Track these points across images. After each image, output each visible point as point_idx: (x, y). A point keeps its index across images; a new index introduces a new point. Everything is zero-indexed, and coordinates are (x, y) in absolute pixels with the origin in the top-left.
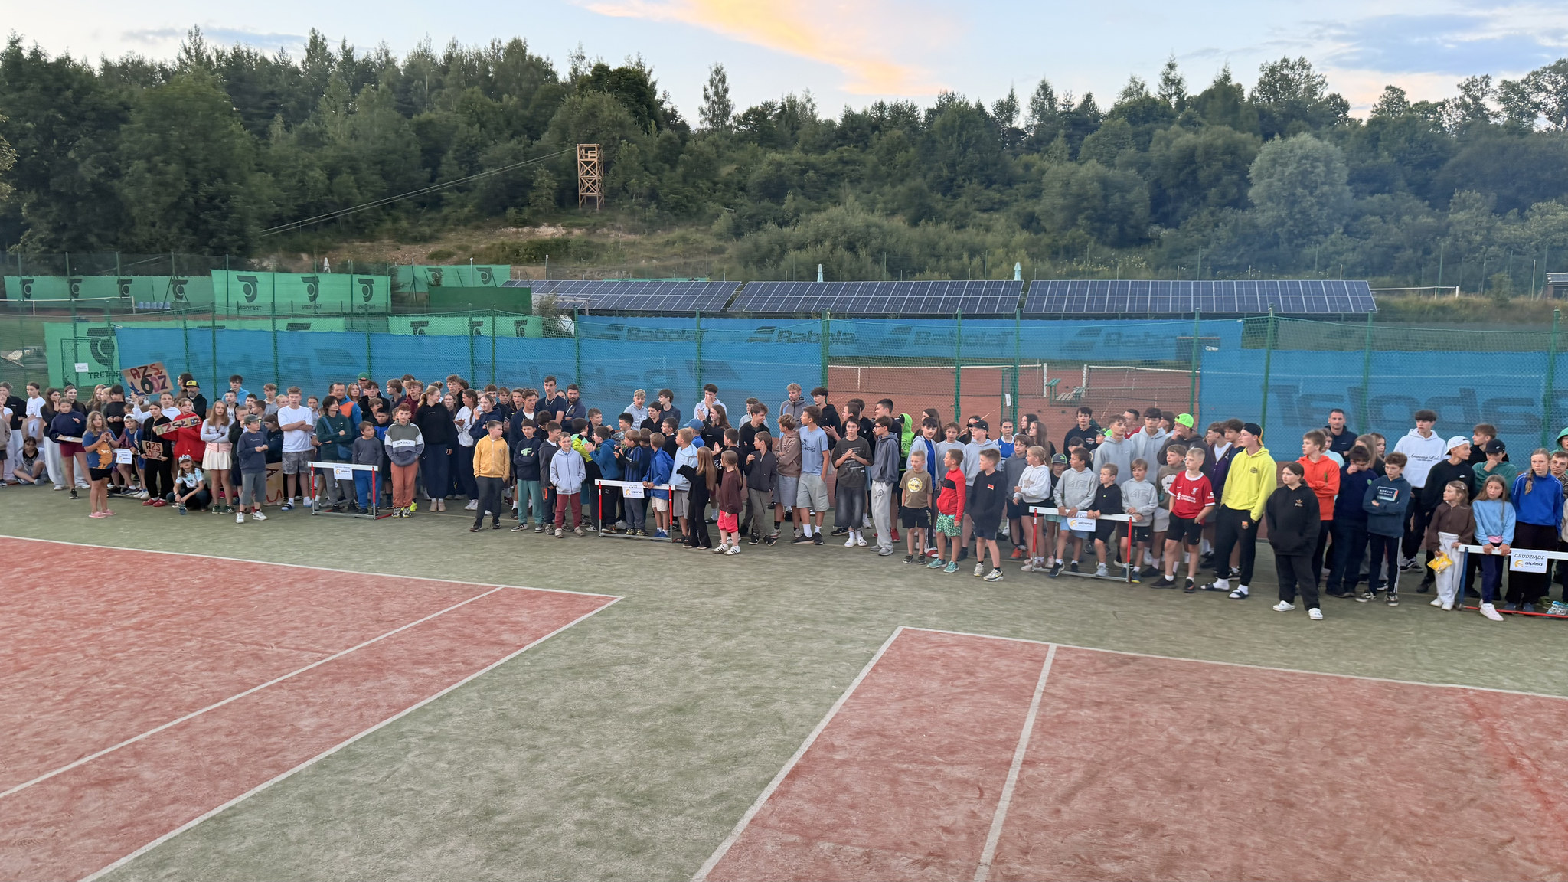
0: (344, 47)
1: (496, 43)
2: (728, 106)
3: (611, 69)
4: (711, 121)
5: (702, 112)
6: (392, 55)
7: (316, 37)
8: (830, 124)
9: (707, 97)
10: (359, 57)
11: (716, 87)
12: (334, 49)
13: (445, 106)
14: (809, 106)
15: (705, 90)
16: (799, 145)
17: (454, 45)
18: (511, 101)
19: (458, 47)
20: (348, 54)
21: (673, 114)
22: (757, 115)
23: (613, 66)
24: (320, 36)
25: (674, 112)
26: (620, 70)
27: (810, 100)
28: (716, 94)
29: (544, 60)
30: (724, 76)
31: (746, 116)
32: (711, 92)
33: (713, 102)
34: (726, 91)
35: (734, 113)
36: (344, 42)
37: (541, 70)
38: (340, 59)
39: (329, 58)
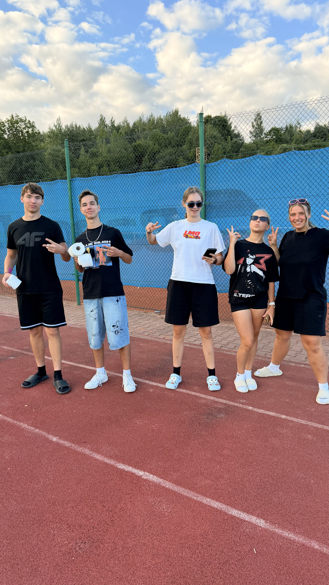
0: (111, 121)
1: (169, 113)
2: (262, 129)
3: (212, 117)
4: (255, 136)
5: (251, 132)
6: (128, 122)
7: (102, 118)
8: (308, 131)
9: (253, 126)
10: (116, 125)
11: (257, 122)
12: (108, 122)
13: (146, 138)
14: (298, 126)
15: (252, 123)
16: (294, 141)
17: (152, 116)
18: (171, 134)
19: (153, 117)
20: (113, 123)
21: (238, 136)
22: (275, 131)
23: (213, 116)
24: (103, 117)
25: (239, 134)
26: (216, 117)
27: (299, 124)
28: (257, 124)
29: (186, 118)
30: (261, 117)
31: (270, 132)
32: (255, 123)
33: (256, 128)
34: (261, 123)
35: (265, 131)
36: (112, 118)
37: (185, 121)
38: (110, 125)
39: (106, 126)
